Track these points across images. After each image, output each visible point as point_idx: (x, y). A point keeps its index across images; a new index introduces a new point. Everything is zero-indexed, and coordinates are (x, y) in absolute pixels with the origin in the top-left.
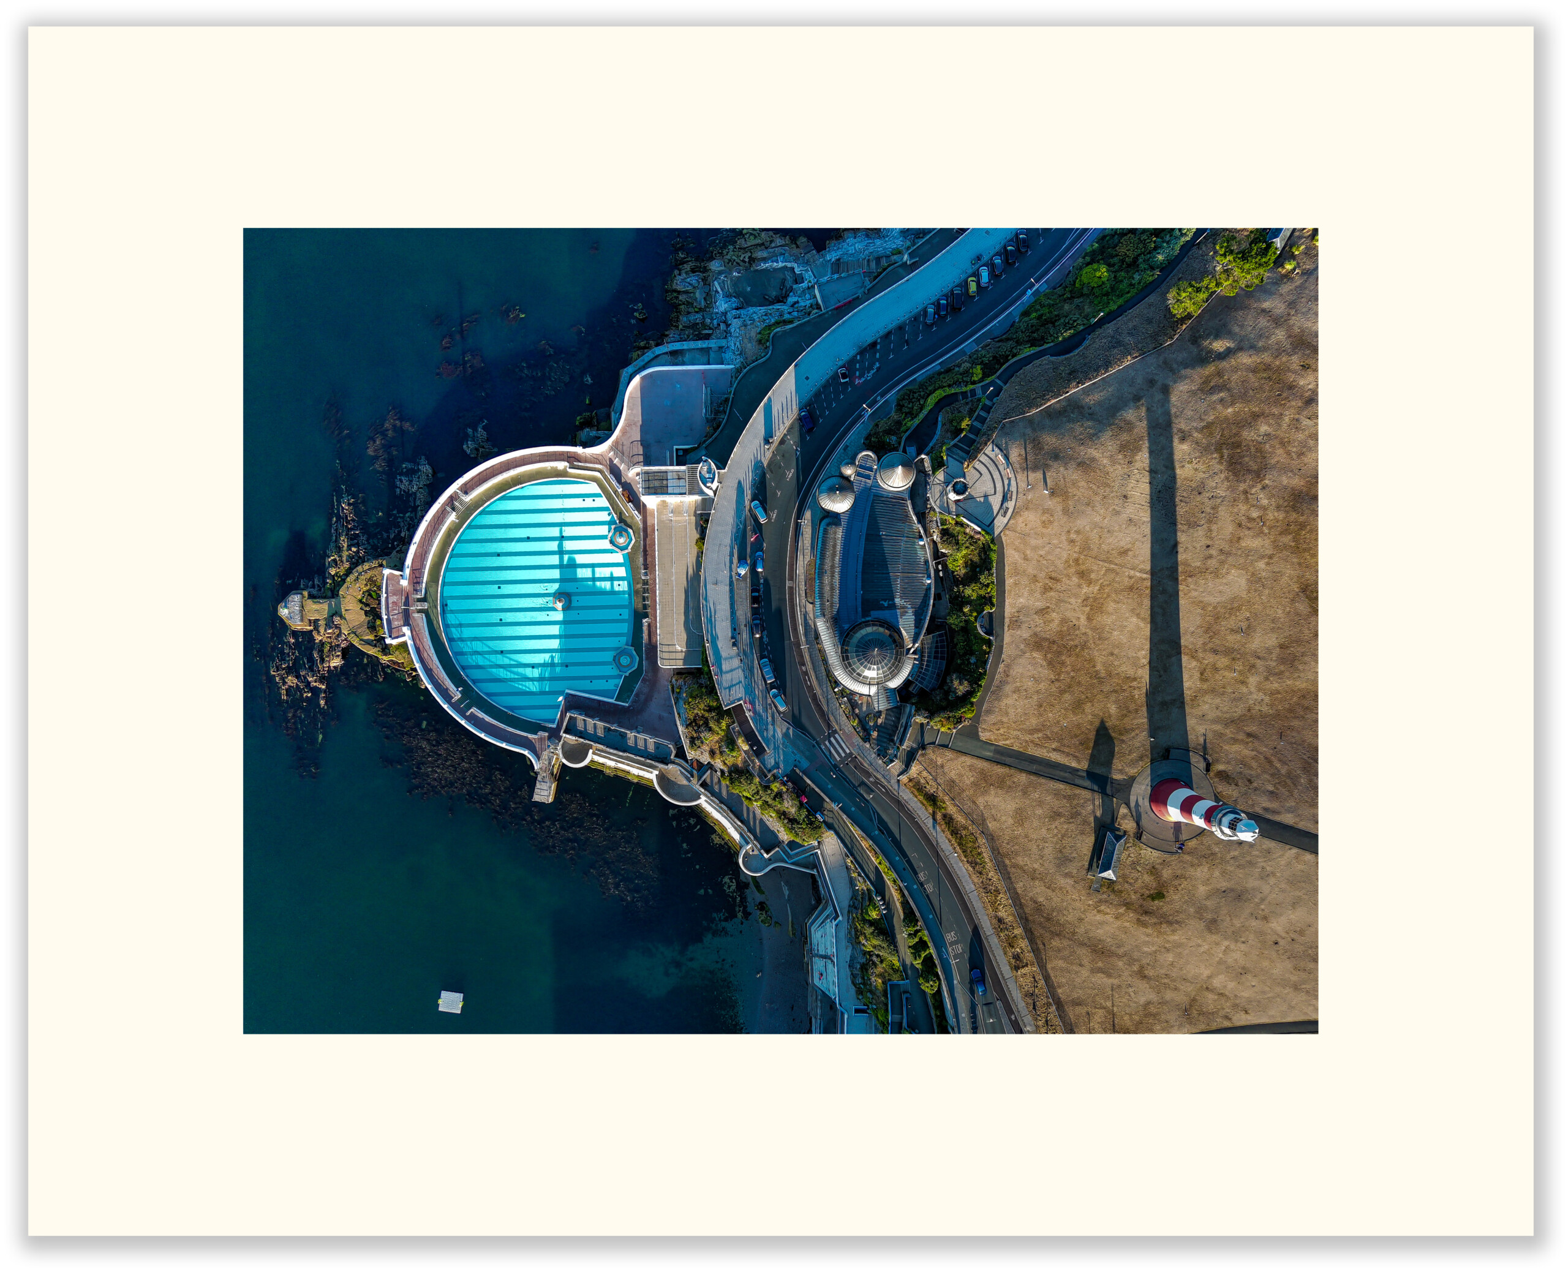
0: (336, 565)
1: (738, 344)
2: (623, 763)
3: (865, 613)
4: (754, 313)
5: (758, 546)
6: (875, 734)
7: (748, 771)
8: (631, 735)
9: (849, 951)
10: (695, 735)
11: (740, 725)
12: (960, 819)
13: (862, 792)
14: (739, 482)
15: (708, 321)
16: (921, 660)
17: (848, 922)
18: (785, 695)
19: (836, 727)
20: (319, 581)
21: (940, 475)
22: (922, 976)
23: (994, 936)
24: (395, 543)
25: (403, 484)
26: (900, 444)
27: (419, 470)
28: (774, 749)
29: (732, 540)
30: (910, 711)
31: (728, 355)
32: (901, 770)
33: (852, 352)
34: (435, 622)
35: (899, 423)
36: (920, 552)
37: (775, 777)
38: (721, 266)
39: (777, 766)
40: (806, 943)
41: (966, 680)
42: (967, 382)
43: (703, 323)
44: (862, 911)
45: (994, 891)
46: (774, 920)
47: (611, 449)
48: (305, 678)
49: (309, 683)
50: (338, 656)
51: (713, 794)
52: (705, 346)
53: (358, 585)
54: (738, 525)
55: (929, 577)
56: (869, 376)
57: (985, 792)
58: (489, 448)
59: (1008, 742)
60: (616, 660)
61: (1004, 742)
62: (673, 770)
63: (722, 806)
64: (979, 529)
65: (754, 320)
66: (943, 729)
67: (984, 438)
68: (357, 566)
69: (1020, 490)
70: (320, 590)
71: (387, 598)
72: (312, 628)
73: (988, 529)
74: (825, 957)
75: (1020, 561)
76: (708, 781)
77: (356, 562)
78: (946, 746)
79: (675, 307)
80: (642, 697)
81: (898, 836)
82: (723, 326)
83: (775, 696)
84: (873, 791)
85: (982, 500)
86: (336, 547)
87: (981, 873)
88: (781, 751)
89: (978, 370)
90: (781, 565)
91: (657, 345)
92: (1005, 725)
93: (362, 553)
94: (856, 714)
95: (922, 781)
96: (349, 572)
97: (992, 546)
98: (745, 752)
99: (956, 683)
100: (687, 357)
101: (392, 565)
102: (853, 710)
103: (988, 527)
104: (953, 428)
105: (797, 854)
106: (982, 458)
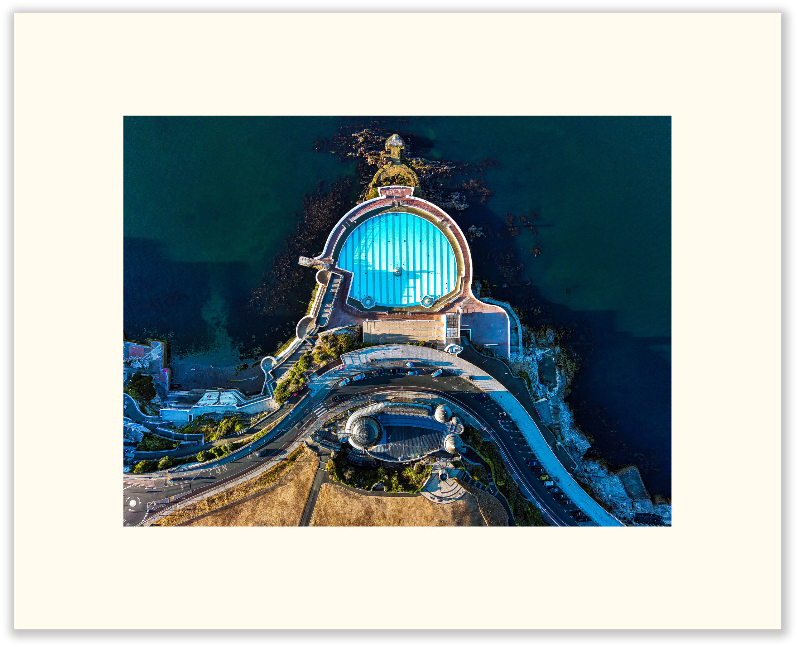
0: (417, 163)
1: (520, 361)
2: (317, 301)
3: (385, 428)
4: (535, 368)
5: (420, 372)
6: (326, 430)
7: (310, 366)
8: (331, 305)
9: (221, 413)
10: (329, 339)
11: (333, 363)
12: (283, 473)
13: (298, 423)
14: (451, 364)
15: (532, 345)
16: (362, 454)
17: (235, 412)
18: (346, 385)
19: (330, 411)
20: (409, 154)
21: (451, 466)
22: (206, 452)
23: (224, 489)
24: (427, 192)
25: (455, 196)
26: (468, 444)
27: (462, 204)
28: (320, 380)
29: (423, 359)
30: (337, 449)
31: (515, 355)
32: (308, 443)
33: (514, 419)
34: (388, 210)
35: (478, 443)
36: (414, 455)
37: (306, 380)
38: (557, 352)
39: (312, 381)
40: (227, 389)
41: (351, 477)
42: (497, 478)
43: (531, 343)
44: (240, 421)
45: (247, 490)
46: (239, 372)
47: (471, 298)
48: (363, 146)
49: (360, 147)
50: (372, 163)
51: (301, 346)
52: (520, 344)
53: (407, 173)
54: (430, 363)
55: (402, 460)
56: (502, 427)
57: (296, 486)
58: (472, 238)
59: (320, 498)
60: (369, 298)
61: (320, 496)
62: (313, 326)
63: (295, 351)
64: (424, 485)
65: (531, 368)
66: (327, 465)
67: (469, 488)
68: (416, 173)
69: (443, 505)
70: (405, 155)
71: (400, 188)
72: (387, 150)
73: (424, 489)
74: (219, 399)
75: (409, 505)
76: (307, 344)
77: (418, 172)
78: (319, 467)
79: (539, 329)
80: (350, 311)
81: (276, 441)
82: (529, 352)
83: (346, 381)
84: (299, 429)
85: (439, 486)
86: (426, 163)
87: (256, 483)
88: (319, 383)
89: (502, 484)
90: (411, 384)
91: (520, 320)
92: (328, 497)
93: (422, 176)
94: (336, 421)
95: (303, 454)
96: (413, 169)
97: (416, 491)
98: (319, 365)
99: (350, 472)
100: (514, 335)
101: (416, 190)
102: (339, 420)
103: (425, 489)
104: (474, 472)
105: (270, 387)
106: (459, 486)
